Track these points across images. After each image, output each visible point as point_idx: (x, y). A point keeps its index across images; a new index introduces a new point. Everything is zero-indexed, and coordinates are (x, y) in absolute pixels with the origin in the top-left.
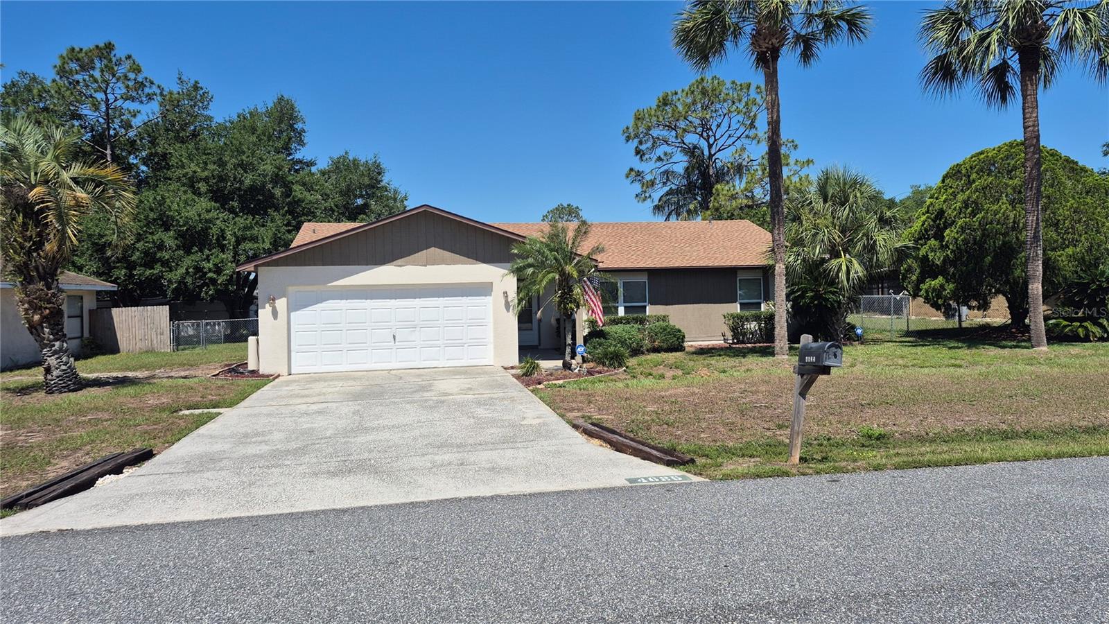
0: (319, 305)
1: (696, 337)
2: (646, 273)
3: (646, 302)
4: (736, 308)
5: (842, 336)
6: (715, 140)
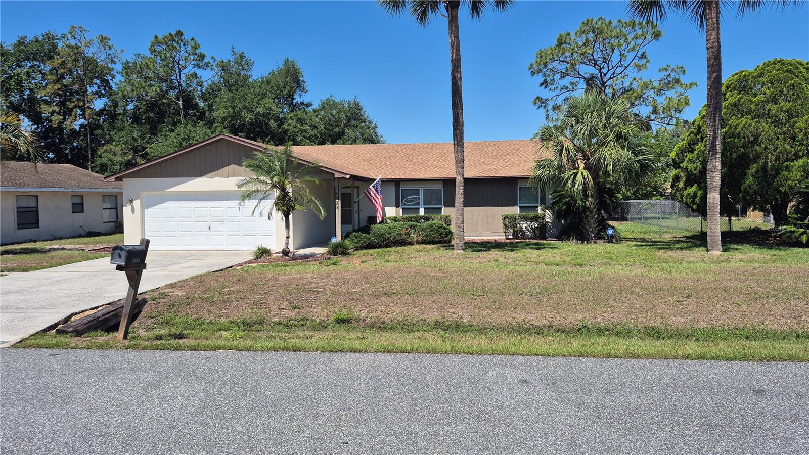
0: (162, 205)
1: (482, 233)
2: (442, 182)
3: (441, 205)
4: (516, 211)
5: (593, 235)
6: (609, 70)
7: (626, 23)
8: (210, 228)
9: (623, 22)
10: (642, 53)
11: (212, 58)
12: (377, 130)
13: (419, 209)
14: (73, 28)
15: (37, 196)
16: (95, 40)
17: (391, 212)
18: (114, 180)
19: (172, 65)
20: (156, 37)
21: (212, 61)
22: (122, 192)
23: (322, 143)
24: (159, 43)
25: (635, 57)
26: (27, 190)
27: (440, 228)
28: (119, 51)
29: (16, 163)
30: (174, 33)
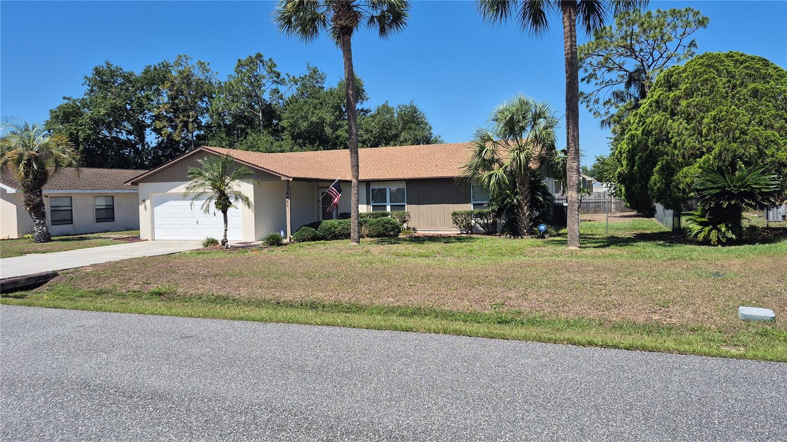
0: (166, 203)
2: (405, 182)
3: (405, 202)
4: (469, 207)
5: (525, 231)
6: (653, 61)
7: (665, 13)
8: (197, 222)
9: (662, 11)
10: (691, 42)
11: (287, 74)
12: (432, 131)
13: (386, 206)
14: (180, 56)
15: (113, 197)
16: (196, 65)
17: (363, 209)
18: (130, 184)
19: (256, 83)
20: (239, 61)
21: (286, 78)
22: (138, 193)
23: (376, 145)
24: (242, 66)
25: (678, 46)
26: (102, 192)
27: (386, 223)
28: (214, 74)
29: (109, 170)
30: (253, 56)
